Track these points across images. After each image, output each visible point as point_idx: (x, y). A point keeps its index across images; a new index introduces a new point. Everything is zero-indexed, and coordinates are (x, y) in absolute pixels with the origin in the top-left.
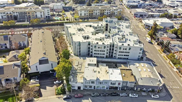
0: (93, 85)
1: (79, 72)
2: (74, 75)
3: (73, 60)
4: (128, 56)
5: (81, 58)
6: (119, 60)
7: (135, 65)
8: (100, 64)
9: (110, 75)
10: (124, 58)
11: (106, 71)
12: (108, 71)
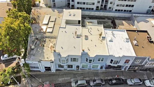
0: (75, 64)
1: (48, 37)
2: (38, 42)
3: (40, 14)
4: (133, 6)
5: (55, 10)
6: (117, 14)
7: (148, 21)
8: (87, 21)
9: (109, 43)
10: (125, 11)
11: (101, 35)
12: (103, 35)
